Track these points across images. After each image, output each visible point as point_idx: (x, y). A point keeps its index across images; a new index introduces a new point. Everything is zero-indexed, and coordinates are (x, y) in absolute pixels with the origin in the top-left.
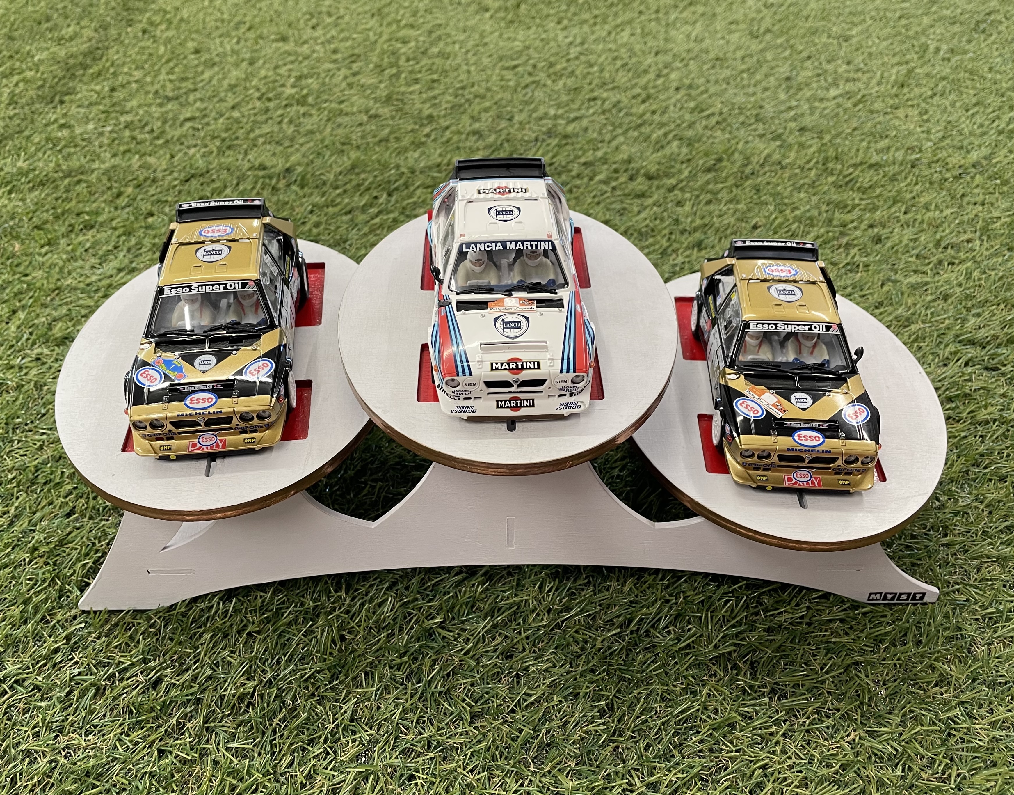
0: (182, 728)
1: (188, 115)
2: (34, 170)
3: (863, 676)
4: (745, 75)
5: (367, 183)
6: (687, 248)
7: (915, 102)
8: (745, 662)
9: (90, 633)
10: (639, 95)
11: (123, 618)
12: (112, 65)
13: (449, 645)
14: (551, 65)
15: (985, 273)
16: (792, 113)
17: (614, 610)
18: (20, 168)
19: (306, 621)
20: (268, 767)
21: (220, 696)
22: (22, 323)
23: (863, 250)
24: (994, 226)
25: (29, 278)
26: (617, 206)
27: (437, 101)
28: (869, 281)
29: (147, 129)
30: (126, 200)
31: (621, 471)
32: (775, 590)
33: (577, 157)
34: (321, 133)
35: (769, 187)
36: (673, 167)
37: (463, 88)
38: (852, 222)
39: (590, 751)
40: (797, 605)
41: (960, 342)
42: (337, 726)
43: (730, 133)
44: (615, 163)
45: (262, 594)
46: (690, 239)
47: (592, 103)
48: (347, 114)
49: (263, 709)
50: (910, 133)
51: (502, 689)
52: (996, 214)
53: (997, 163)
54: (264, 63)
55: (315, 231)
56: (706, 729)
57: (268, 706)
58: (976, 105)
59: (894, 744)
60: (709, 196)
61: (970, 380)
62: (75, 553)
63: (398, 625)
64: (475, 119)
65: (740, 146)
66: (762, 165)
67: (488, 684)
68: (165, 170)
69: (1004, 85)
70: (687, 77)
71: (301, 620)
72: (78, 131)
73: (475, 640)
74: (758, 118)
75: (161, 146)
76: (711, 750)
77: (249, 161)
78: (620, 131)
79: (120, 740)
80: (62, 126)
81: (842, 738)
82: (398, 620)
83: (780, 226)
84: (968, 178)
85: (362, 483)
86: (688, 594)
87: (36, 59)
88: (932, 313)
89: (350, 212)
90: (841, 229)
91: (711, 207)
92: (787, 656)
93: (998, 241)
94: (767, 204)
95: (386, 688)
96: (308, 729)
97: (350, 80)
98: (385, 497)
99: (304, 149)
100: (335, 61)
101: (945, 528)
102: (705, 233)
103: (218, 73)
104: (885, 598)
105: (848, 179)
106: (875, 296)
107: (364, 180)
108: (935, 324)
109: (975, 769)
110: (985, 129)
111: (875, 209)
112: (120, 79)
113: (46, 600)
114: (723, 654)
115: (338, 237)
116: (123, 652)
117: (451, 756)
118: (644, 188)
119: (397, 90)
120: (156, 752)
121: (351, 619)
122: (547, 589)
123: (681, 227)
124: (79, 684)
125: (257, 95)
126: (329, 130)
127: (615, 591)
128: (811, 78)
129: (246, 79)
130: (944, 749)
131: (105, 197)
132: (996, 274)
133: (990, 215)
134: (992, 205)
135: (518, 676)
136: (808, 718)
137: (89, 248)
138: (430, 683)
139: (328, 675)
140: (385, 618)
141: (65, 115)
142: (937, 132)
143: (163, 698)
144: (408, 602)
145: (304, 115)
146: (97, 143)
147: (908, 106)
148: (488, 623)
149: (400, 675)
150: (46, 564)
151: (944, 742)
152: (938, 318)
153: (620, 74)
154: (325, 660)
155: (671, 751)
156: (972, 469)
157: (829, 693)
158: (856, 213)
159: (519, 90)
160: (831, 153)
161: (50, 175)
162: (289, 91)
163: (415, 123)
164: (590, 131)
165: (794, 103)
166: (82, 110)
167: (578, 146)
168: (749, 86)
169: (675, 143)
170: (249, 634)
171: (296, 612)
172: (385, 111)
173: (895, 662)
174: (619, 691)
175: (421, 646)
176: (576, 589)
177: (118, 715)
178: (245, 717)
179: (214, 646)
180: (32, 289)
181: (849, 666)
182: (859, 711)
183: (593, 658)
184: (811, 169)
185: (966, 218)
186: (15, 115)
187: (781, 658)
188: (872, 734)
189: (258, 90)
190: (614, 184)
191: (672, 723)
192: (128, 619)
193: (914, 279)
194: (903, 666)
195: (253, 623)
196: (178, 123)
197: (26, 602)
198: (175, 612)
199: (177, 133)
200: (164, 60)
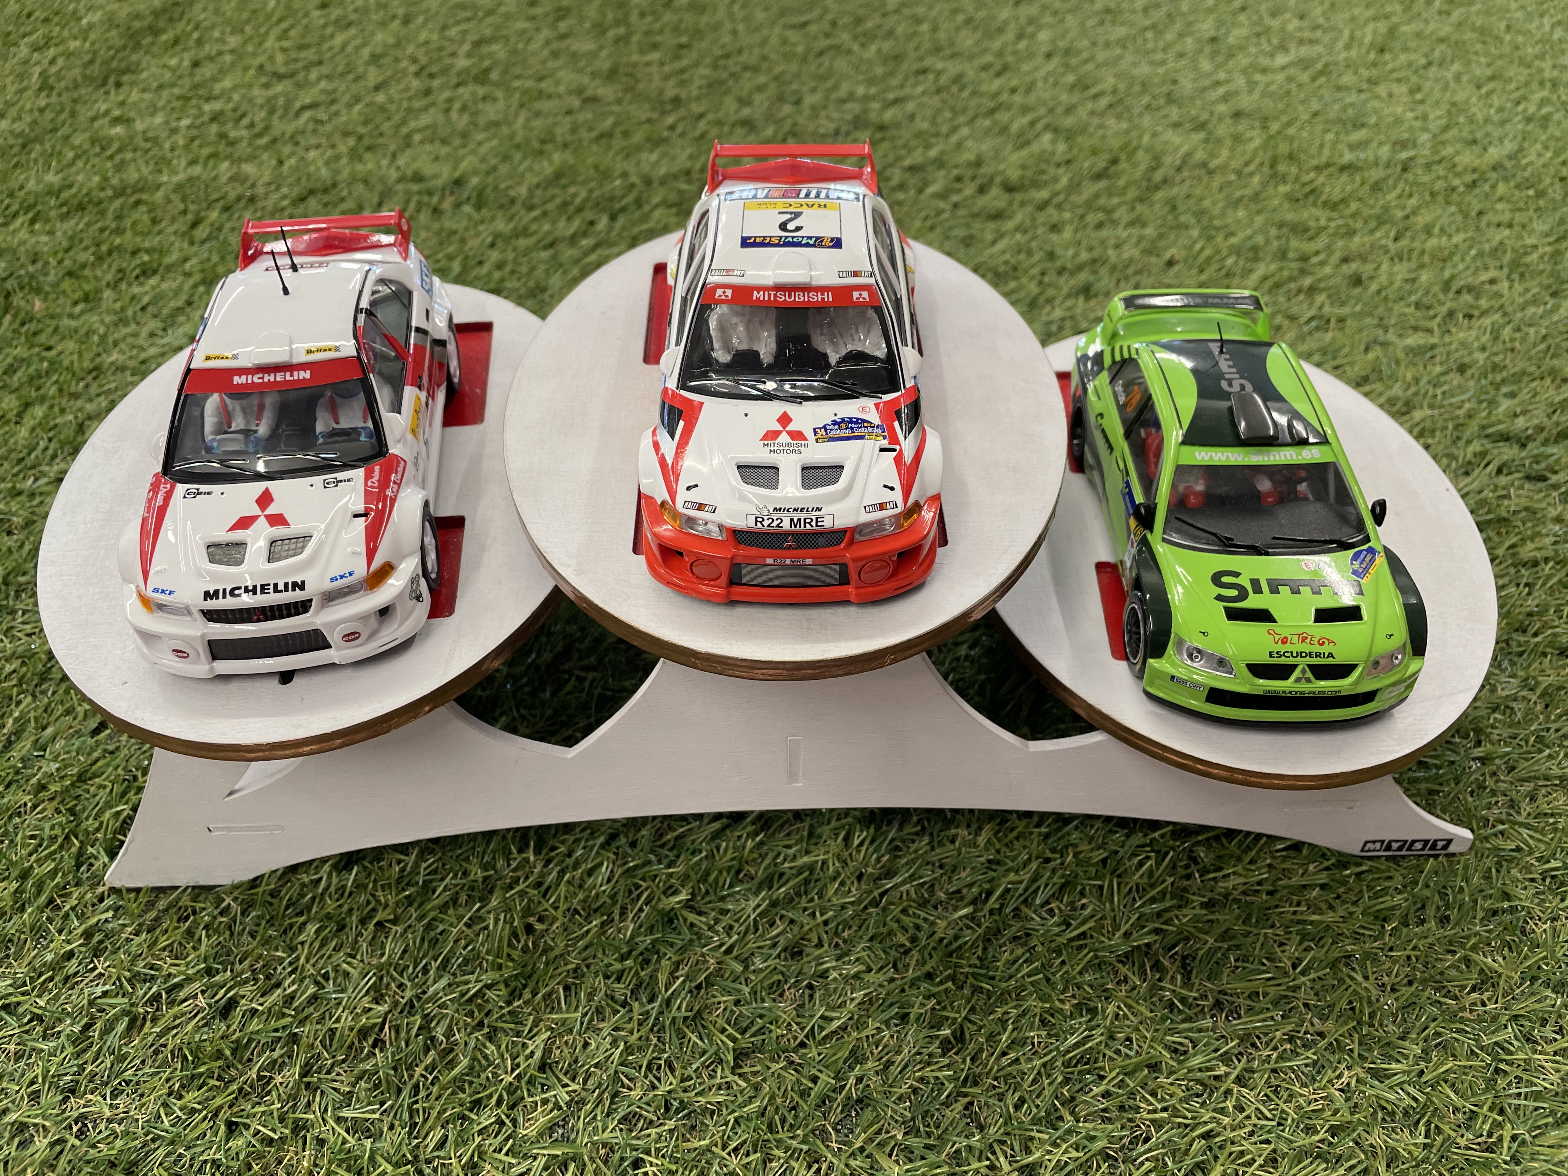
0: (268, 1083)
1: (308, 100)
2: (71, 186)
3: (1359, 978)
4: (1149, 35)
5: (578, 201)
6: (1068, 296)
7: (1402, 74)
8: (1171, 957)
9: (124, 925)
10: (991, 65)
11: (178, 899)
12: (197, 27)
13: (699, 938)
14: (859, 21)
15: (1518, 330)
16: (1221, 91)
17: (963, 875)
18: (51, 185)
19: (471, 901)
20: (404, 1149)
21: (331, 1030)
22: (40, 424)
23: (1336, 298)
24: (1528, 259)
25: (53, 353)
26: (961, 232)
27: (685, 77)
28: (1345, 346)
29: (246, 121)
30: (208, 230)
31: (971, 648)
32: (1217, 838)
33: (899, 159)
34: (509, 124)
35: (1192, 201)
36: (1043, 172)
37: (727, 56)
38: (1317, 253)
39: (927, 1112)
40: (1252, 862)
41: (1487, 436)
42: (519, 1077)
43: (1130, 120)
44: (956, 166)
45: (402, 857)
46: (1072, 282)
47: (921, 78)
48: (549, 97)
49: (399, 1050)
50: (1398, 121)
51: (785, 1009)
52: (1529, 241)
53: (1527, 165)
54: (426, 21)
55: (497, 275)
56: (1114, 1074)
57: (407, 1045)
58: (1492, 78)
59: (1411, 1090)
60: (1100, 216)
61: (1507, 497)
62: (103, 795)
63: (618, 906)
64: (744, 102)
65: (1146, 139)
66: (1179, 169)
67: (763, 1001)
68: (269, 184)
69: (1530, 50)
70: (1063, 36)
71: (463, 898)
72: (139, 126)
73: (743, 928)
74: (1170, 98)
75: (266, 148)
76: (1122, 1108)
77: (398, 168)
78: (962, 119)
79: (165, 1105)
80: (117, 121)
81: (1330, 1081)
82: (620, 897)
83: (1208, 261)
84: (1487, 188)
85: (564, 672)
86: (1080, 848)
87: (84, 21)
88: (1444, 393)
89: (551, 245)
90: (1301, 265)
91: (1104, 233)
92: (1238, 947)
93: (1535, 283)
94: (1187, 227)
95: (599, 1011)
96: (471, 1083)
97: (556, 45)
98: (600, 696)
99: (483, 150)
100: (533, 18)
101: (1478, 731)
102: (1095, 272)
103: (355, 37)
104: (1389, 848)
105: (1307, 189)
106: (1356, 368)
107: (574, 196)
108: (1449, 409)
109: (1539, 1127)
110: (1505, 115)
111: (1350, 233)
112: (207, 47)
113: (54, 872)
114: (1138, 947)
115: (531, 284)
116: (177, 958)
117: (702, 1123)
118: (1001, 204)
119: (624, 60)
120: (223, 1127)
121: (544, 896)
122: (856, 842)
123: (1058, 264)
124: (103, 1010)
125: (413, 68)
126: (521, 120)
127: (964, 843)
128: (1247, 38)
129: (397, 45)
130: (1490, 1095)
131: (175, 227)
132: (1537, 332)
133: (1520, 243)
134: (1524, 227)
135: (810, 986)
136: (1275, 1049)
137: (148, 305)
138: (668, 1002)
139: (504, 992)
140: (597, 896)
141: (123, 103)
142: (1437, 116)
143: (238, 1034)
144: (635, 867)
145: (484, 99)
146: (167, 145)
147: (1392, 81)
148: (763, 900)
149: (621, 990)
150: (58, 811)
151: (1491, 1083)
152: (1453, 400)
153: (963, 33)
154: (500, 967)
155: (1057, 1110)
156: (1515, 636)
157: (1306, 1005)
158: (1322, 241)
159: (811, 58)
160: (1283, 148)
161: (94, 193)
162: (462, 63)
163: (653, 109)
164: (918, 120)
165: (1222, 76)
166: (147, 96)
167: (900, 142)
168: (1154, 51)
169: (1047, 137)
170: (379, 924)
171: (456, 886)
172: (607, 92)
173: (1407, 953)
174: (973, 1010)
175: (653, 942)
176: (903, 841)
177: (165, 1064)
178: (367, 1066)
179: (322, 945)
180: (56, 371)
181: (1338, 960)
182: (1356, 1036)
183: (931, 957)
184: (1251, 174)
185: (1487, 247)
186: (48, 105)
187: (1229, 949)
188: (1378, 1075)
189: (414, 61)
190: (955, 198)
191: (1059, 1063)
192: (185, 901)
193: (1413, 340)
194: (1422, 960)
195: (387, 906)
196: (292, 112)
197: (24, 875)
198: (260, 890)
199: (291, 128)
200: (274, 19)
